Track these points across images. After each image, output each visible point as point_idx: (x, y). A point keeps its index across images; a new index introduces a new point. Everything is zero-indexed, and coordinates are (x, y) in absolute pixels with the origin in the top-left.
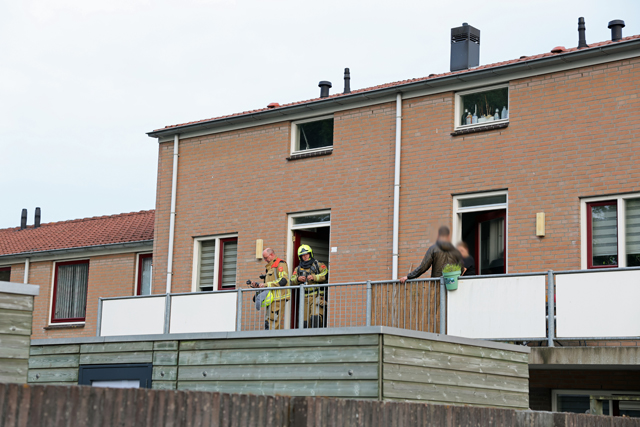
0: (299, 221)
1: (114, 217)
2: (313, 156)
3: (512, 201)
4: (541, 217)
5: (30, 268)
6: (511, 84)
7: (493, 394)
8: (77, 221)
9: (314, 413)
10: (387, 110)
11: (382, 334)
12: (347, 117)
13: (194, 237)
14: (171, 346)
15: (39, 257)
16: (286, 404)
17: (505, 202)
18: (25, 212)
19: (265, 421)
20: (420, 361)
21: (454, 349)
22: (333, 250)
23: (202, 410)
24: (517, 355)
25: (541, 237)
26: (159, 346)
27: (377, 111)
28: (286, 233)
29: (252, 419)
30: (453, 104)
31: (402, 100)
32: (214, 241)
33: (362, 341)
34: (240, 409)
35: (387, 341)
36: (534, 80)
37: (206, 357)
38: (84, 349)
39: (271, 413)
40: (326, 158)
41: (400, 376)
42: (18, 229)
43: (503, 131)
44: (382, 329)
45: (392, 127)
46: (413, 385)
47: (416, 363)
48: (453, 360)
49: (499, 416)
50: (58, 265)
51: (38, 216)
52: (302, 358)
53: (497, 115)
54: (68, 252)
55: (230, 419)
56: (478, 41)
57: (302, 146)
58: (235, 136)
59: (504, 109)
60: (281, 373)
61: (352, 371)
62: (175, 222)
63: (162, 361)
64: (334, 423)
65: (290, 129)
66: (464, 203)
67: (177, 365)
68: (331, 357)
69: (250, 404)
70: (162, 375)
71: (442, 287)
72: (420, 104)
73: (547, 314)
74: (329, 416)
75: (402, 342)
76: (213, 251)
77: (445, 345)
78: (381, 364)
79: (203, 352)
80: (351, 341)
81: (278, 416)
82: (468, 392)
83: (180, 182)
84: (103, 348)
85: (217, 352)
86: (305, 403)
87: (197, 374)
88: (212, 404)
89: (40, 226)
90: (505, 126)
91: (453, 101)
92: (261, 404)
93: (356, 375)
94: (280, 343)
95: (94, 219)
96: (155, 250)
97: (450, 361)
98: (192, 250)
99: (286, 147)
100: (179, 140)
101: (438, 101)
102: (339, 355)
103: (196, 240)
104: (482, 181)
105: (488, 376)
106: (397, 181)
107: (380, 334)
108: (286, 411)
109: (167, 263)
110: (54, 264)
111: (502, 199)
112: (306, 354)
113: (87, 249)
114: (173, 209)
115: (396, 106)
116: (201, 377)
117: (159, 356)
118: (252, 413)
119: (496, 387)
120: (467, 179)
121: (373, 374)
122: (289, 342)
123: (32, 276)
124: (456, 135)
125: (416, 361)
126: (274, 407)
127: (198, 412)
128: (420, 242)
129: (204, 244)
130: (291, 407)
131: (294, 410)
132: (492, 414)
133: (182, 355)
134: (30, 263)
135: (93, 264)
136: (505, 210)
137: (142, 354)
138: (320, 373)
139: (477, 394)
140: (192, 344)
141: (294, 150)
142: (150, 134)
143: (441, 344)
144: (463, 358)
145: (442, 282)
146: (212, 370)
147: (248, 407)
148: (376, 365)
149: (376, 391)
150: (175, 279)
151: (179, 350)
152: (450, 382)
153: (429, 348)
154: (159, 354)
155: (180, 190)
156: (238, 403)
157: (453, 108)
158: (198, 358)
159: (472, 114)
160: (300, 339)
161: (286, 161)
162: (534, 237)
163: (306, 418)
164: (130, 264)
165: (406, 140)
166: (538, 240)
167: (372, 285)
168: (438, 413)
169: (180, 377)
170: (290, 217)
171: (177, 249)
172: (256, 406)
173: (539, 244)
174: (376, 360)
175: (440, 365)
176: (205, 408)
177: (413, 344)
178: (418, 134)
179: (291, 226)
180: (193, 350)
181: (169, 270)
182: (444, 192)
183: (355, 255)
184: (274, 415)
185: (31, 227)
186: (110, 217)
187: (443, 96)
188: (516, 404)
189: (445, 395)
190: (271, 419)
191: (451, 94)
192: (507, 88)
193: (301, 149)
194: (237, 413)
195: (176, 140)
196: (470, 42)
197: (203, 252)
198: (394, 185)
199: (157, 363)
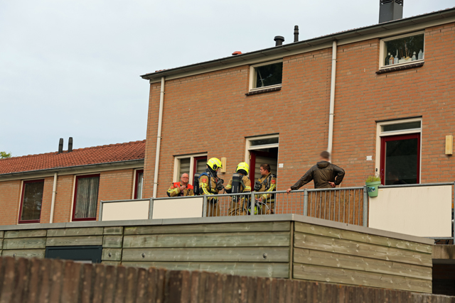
0: (255, 143)
1: (124, 145)
2: (266, 92)
3: (425, 126)
4: (449, 139)
5: (57, 180)
6: (427, 31)
7: (399, 280)
8: (98, 147)
9: (190, 287)
10: (325, 55)
11: (294, 222)
12: (293, 61)
13: (174, 156)
14: (117, 231)
15: (64, 171)
16: (161, 277)
17: (420, 127)
18: (61, 140)
19: (135, 294)
20: (329, 247)
21: (363, 238)
22: (280, 166)
23: (51, 280)
24: (422, 246)
25: (449, 155)
26: (108, 231)
27: (317, 55)
28: (244, 153)
29: (120, 291)
30: (379, 49)
31: (337, 46)
32: (189, 159)
33: (275, 227)
34: (106, 280)
35: (298, 228)
36: (446, 27)
37: (145, 241)
38: (50, 233)
39: (143, 286)
40: (276, 94)
41: (310, 260)
42: (57, 153)
43: (419, 70)
44: (294, 217)
45: (329, 68)
46: (323, 269)
47: (326, 249)
48: (361, 248)
49: (394, 298)
50: (78, 178)
51: (70, 144)
52: (224, 242)
53: (414, 56)
54: (84, 168)
55: (92, 291)
56: (402, 3)
57: (259, 85)
58: (207, 77)
59: (421, 52)
60: (206, 256)
61: (266, 255)
62: (161, 144)
63: (110, 244)
64: (213, 299)
65: (249, 72)
66: (385, 128)
67: (122, 248)
68: (249, 242)
69: (118, 276)
70: (110, 256)
71: (365, 194)
72: (351, 49)
73: (453, 218)
74: (207, 291)
75: (313, 230)
76: (189, 167)
77: (353, 234)
78: (292, 248)
79: (143, 237)
80: (266, 228)
81: (151, 290)
82: (375, 277)
83: (165, 114)
84: (64, 233)
85: (154, 237)
86: (180, 276)
87: (137, 256)
88: (64, 273)
89: (72, 151)
90: (421, 65)
91: (379, 46)
92: (131, 276)
93: (269, 258)
94: (206, 229)
95: (110, 146)
96: (145, 166)
97: (358, 248)
98: (173, 166)
99: (246, 85)
100: (165, 81)
101: (366, 46)
102: (255, 240)
103: (176, 158)
104: (401, 111)
105: (394, 264)
106: (332, 111)
107: (291, 221)
108: (160, 284)
109: (154, 176)
110: (75, 177)
111: (417, 125)
112: (228, 239)
113: (98, 166)
114: (159, 135)
115: (332, 51)
116: (140, 257)
117: (108, 239)
118: (120, 285)
119: (401, 273)
120: (388, 108)
121: (284, 257)
122: (213, 228)
123: (59, 186)
124: (380, 73)
125: (326, 247)
126: (146, 279)
127: (45, 282)
128: (349, 160)
129: (182, 161)
130: (167, 280)
131: (169, 284)
132: (388, 296)
133: (125, 238)
134: (58, 176)
135: (102, 177)
136: (419, 133)
137: (95, 238)
138: (239, 256)
139: (383, 279)
140: (134, 229)
141: (251, 88)
142: (143, 77)
143: (350, 233)
144: (371, 247)
145: (365, 190)
146: (150, 253)
147: (115, 279)
148: (288, 249)
149: (287, 272)
150: (160, 189)
151: (123, 235)
152: (358, 267)
153: (339, 236)
154: (107, 238)
155: (165, 120)
156: (102, 274)
157: (378, 52)
158: (138, 241)
159: (394, 56)
160: (223, 225)
161: (245, 96)
162: (444, 156)
163: (180, 292)
164: (129, 177)
165: (340, 78)
166: (447, 158)
167: (309, 192)
168: (329, 292)
169: (124, 258)
170: (247, 140)
171: (162, 165)
172: (124, 278)
173: (447, 161)
174: (288, 245)
175: (349, 252)
176: (55, 278)
177: (323, 232)
178: (350, 73)
179: (248, 147)
180: (135, 235)
181: (156, 181)
182: (369, 119)
183: (298, 170)
184: (146, 288)
185: (66, 152)
186: (121, 145)
187: (370, 42)
188: (420, 289)
189: (353, 279)
190: (142, 292)
191: (377, 40)
192: (423, 35)
193: (258, 86)
194: (101, 285)
195: (163, 81)
196: (396, 4)
197: (181, 168)
198: (329, 114)
199: (106, 245)
